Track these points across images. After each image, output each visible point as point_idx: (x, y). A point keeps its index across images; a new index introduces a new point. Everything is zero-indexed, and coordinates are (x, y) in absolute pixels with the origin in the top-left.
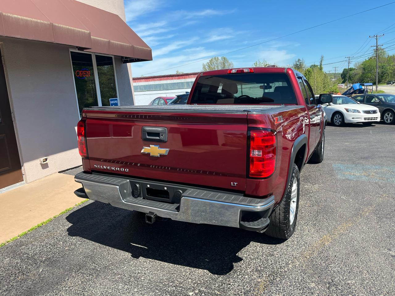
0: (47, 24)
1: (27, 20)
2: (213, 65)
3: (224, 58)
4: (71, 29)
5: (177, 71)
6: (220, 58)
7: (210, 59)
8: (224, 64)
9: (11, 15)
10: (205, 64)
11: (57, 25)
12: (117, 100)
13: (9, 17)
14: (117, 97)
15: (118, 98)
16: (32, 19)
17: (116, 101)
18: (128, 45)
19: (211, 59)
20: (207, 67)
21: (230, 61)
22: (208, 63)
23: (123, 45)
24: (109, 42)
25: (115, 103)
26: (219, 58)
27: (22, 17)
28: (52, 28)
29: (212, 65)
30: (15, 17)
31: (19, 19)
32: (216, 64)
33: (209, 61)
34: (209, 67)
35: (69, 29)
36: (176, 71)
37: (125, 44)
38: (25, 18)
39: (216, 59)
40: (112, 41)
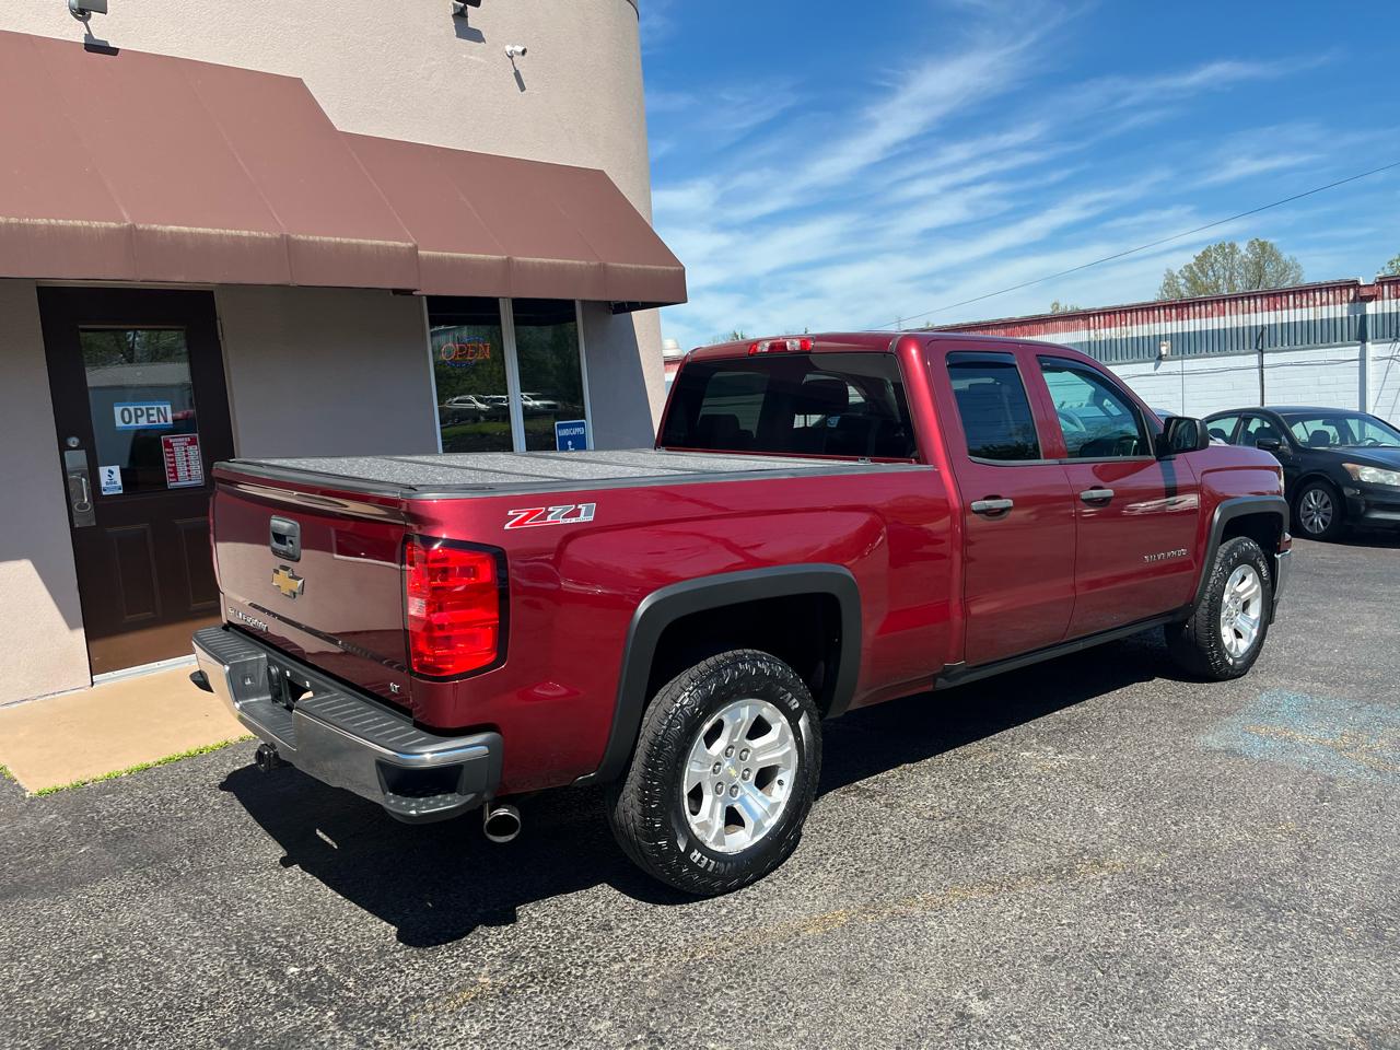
0: (271, 239)
1: (207, 236)
2: (1211, 273)
3: (1263, 246)
4: (350, 245)
5: (1055, 303)
6: (1242, 247)
7: (1199, 253)
8: (1259, 267)
9: (160, 228)
10: (1176, 273)
11: (301, 237)
12: (582, 425)
13: (153, 233)
14: (584, 417)
15: (588, 421)
16: (222, 231)
17: (578, 430)
18: (583, 263)
19: (1204, 253)
20: (1182, 281)
21: (1285, 256)
22: (1189, 267)
23: (565, 265)
24: (508, 262)
25: (574, 433)
26: (1237, 245)
27: (194, 230)
28: (288, 247)
29: (1206, 275)
30: (171, 232)
31: (184, 235)
32: (1224, 268)
33: (1194, 260)
34: (1195, 283)
35: (341, 243)
36: (1051, 304)
37: (569, 262)
38: (201, 230)
39: (1227, 249)
40: (520, 259)
